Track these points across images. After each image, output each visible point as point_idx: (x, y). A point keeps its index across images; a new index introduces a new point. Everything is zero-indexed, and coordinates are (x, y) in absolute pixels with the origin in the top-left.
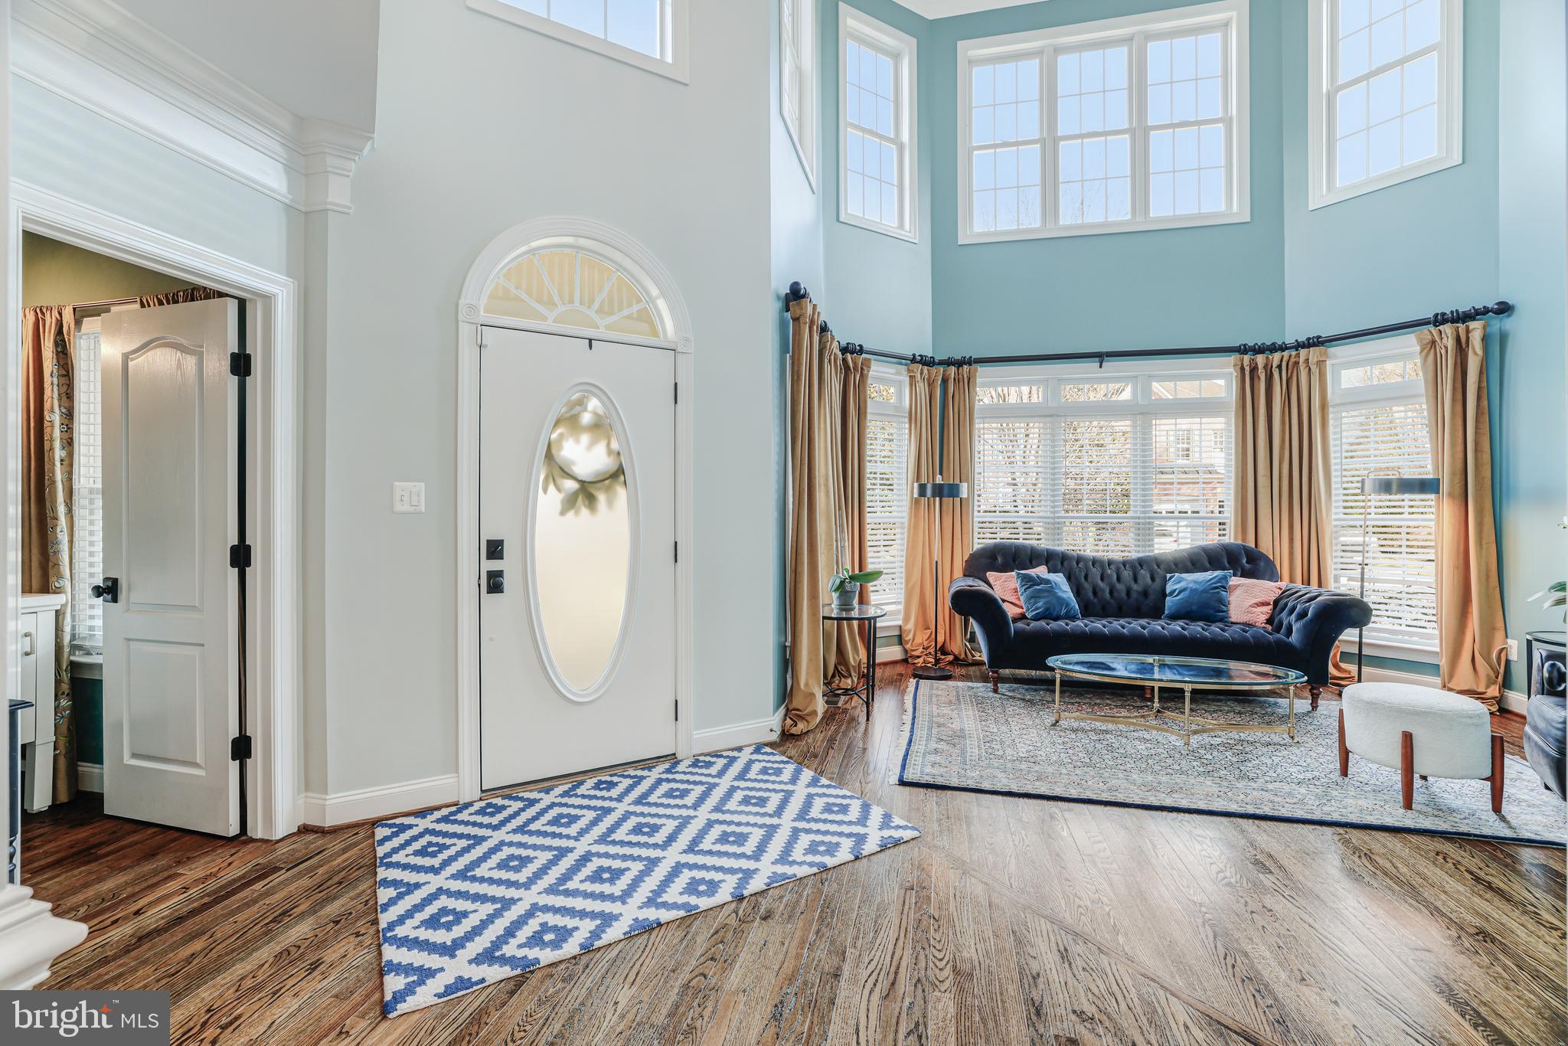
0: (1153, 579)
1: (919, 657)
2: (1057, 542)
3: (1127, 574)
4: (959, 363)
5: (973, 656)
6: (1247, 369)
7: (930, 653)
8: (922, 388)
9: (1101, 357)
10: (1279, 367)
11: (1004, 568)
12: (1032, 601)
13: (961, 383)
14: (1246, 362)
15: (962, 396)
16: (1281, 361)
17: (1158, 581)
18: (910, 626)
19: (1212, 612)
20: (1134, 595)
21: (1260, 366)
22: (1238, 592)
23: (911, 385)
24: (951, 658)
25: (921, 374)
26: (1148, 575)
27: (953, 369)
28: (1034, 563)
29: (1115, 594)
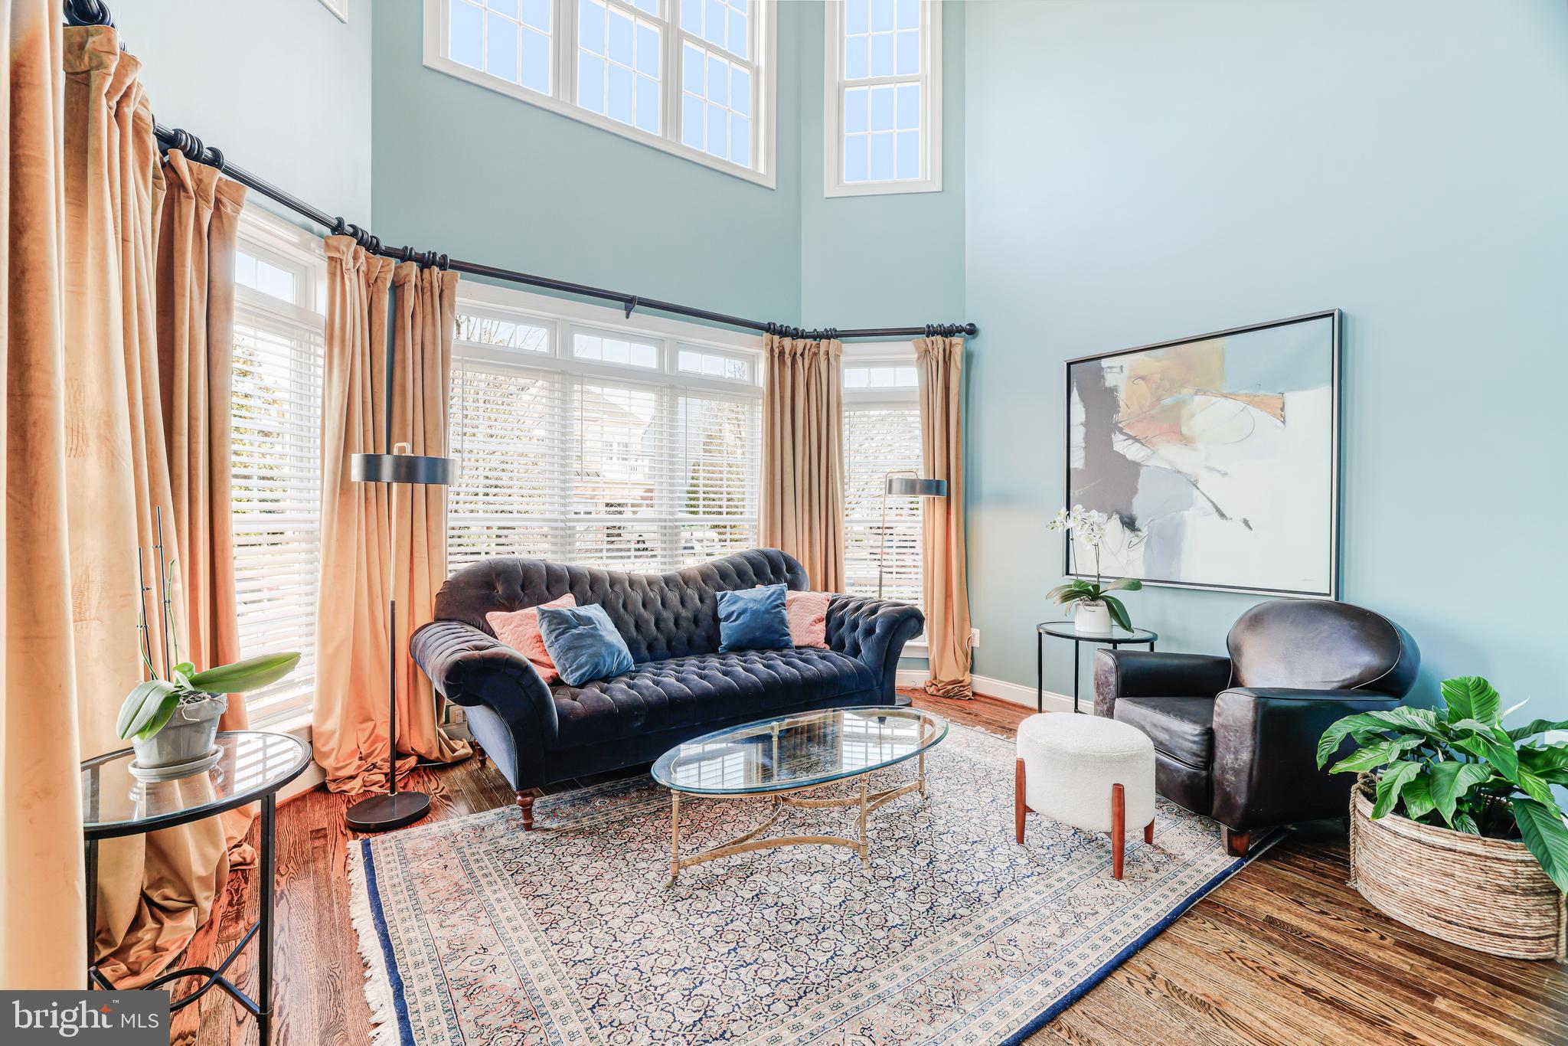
0: (702, 600)
1: (352, 778)
2: (569, 556)
3: (673, 597)
4: (426, 262)
5: (454, 751)
6: (777, 351)
7: (374, 766)
8: (354, 287)
9: (630, 303)
10: (802, 355)
11: (511, 604)
12: (571, 654)
13: (427, 296)
14: (776, 345)
15: (429, 317)
16: (804, 349)
17: (708, 601)
18: (333, 723)
19: (777, 636)
20: (684, 624)
21: (787, 351)
22: (794, 608)
23: (332, 275)
24: (412, 761)
25: (355, 258)
26: (697, 596)
27: (414, 268)
28: (554, 590)
29: (662, 625)
